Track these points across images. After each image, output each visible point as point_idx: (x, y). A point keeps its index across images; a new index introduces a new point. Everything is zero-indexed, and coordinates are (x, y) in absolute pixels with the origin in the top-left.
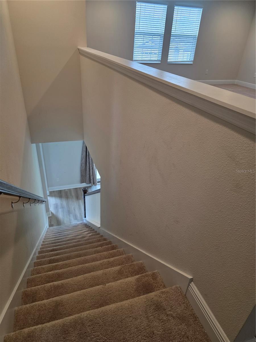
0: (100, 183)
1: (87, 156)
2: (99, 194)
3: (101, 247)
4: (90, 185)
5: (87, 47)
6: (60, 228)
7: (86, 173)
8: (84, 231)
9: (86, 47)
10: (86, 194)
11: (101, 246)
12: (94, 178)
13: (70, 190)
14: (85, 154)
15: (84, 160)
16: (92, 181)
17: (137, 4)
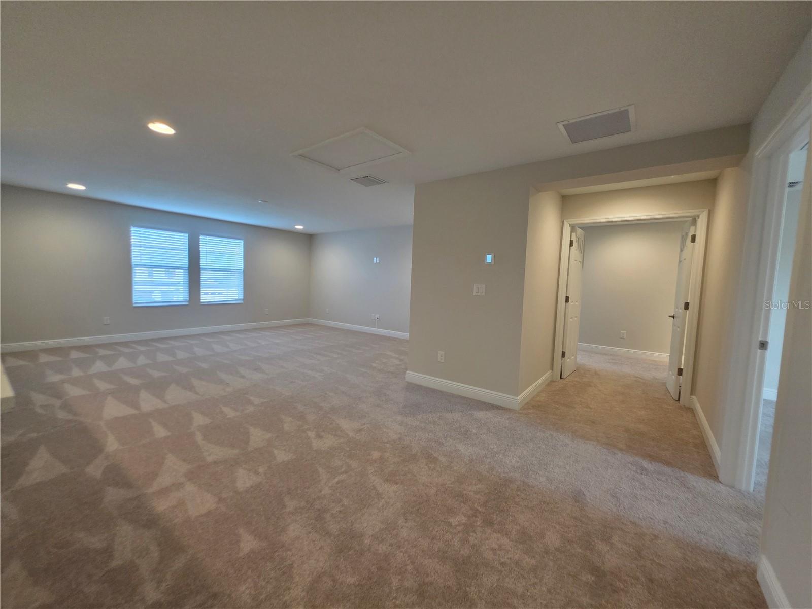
17: (133, 229)
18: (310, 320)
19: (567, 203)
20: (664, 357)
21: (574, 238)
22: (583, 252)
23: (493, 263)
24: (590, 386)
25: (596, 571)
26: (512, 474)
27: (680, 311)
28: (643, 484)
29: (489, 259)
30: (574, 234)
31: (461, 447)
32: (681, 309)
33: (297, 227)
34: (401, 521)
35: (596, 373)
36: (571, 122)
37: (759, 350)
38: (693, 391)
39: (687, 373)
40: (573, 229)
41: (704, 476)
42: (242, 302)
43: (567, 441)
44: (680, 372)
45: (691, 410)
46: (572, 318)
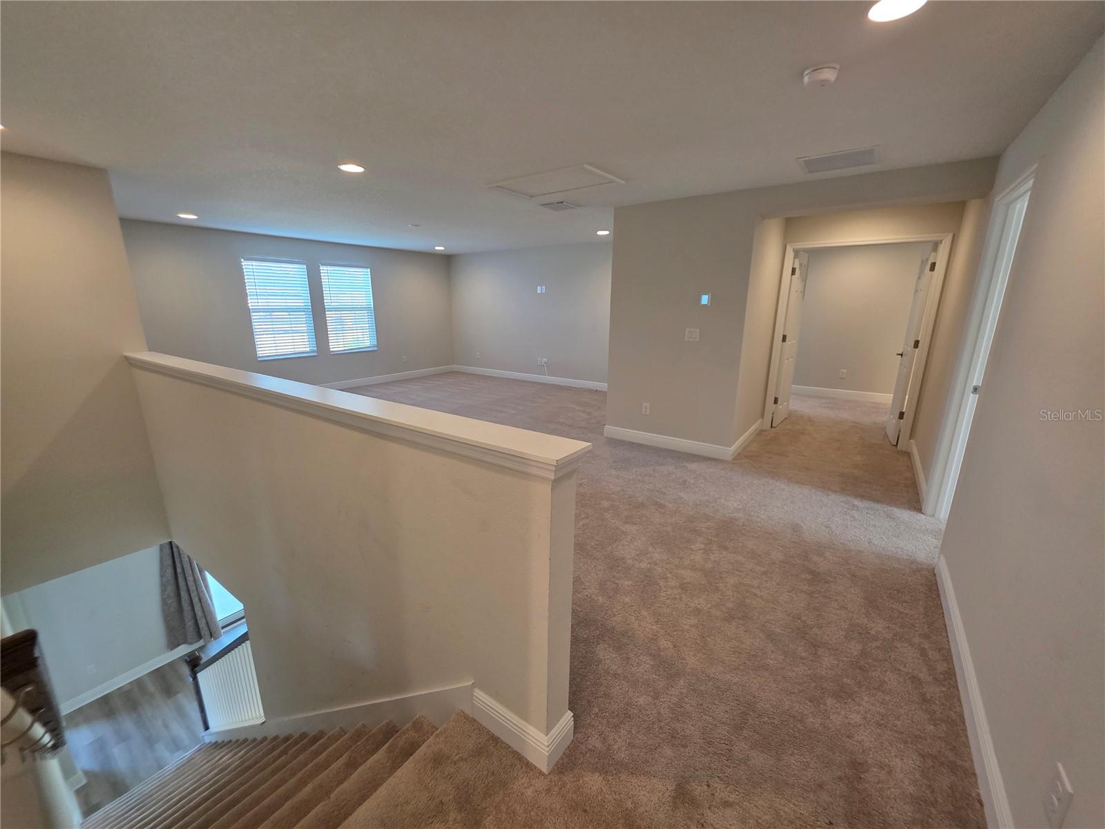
0: (244, 620)
1: (179, 575)
2: (247, 647)
3: (287, 754)
4: (201, 643)
5: (150, 351)
6: (128, 798)
7: (182, 620)
8: (217, 759)
9: (148, 352)
10: (197, 669)
11: (285, 752)
12: (210, 622)
13: (139, 683)
14: (173, 572)
15: (171, 589)
16: (204, 631)
17: (245, 264)
18: (455, 367)
19: (791, 226)
20: (887, 398)
21: (797, 266)
22: (804, 280)
23: (709, 304)
24: (803, 434)
25: (811, 572)
26: (735, 514)
27: (909, 349)
28: (854, 517)
29: (705, 299)
30: (797, 261)
31: (682, 495)
32: (910, 348)
33: (437, 248)
34: (650, 549)
35: (810, 420)
36: (812, 158)
37: (971, 395)
38: (911, 436)
39: (909, 417)
40: (797, 253)
41: (909, 509)
42: (376, 349)
43: (783, 486)
44: (901, 415)
45: (908, 455)
46: (788, 359)
